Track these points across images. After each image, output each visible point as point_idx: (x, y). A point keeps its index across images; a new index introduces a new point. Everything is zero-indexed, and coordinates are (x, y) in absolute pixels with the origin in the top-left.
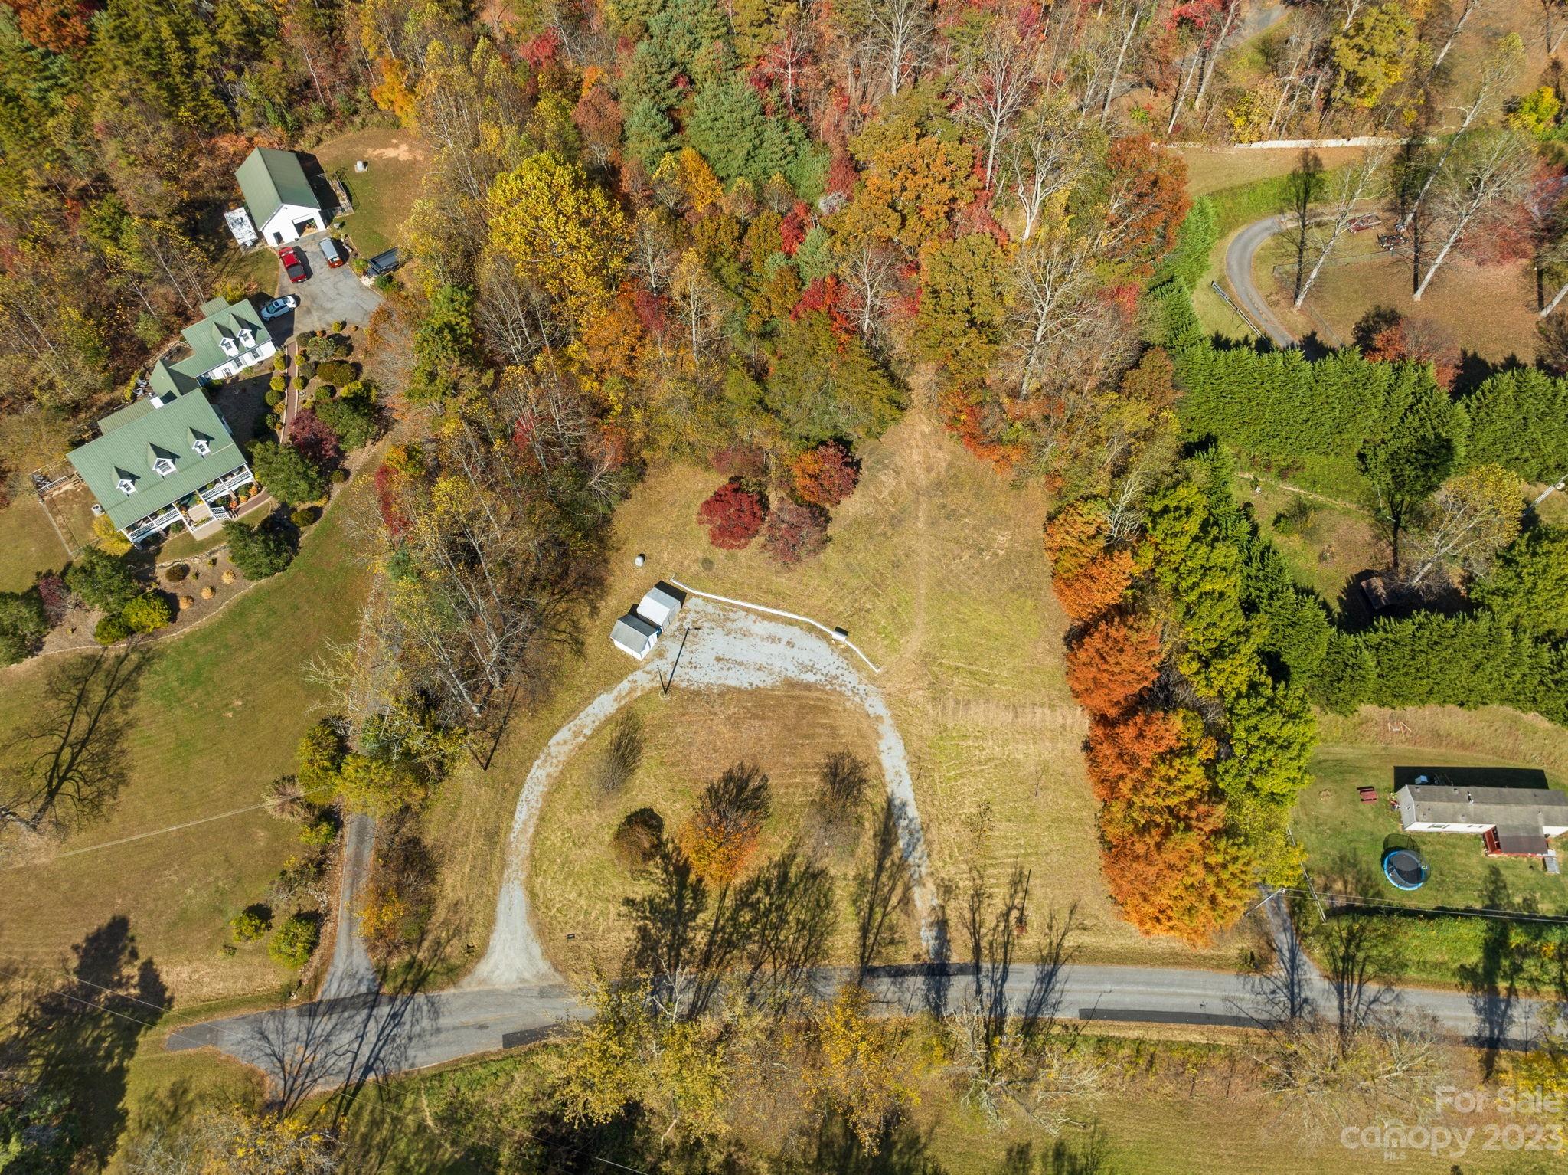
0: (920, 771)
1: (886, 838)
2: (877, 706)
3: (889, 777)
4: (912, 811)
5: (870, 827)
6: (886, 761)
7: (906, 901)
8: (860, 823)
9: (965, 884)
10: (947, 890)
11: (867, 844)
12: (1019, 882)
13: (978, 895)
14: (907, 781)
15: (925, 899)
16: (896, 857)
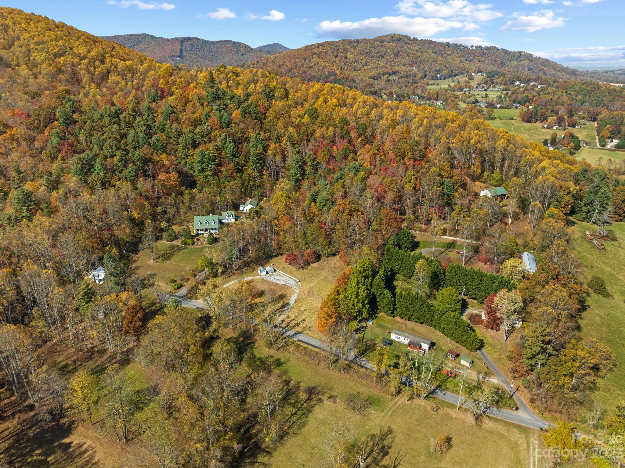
0: (297, 301)
1: (283, 306)
2: (297, 291)
3: (291, 300)
4: (291, 305)
5: (282, 303)
6: (292, 298)
7: (280, 315)
8: (280, 302)
9: (293, 318)
10: (288, 317)
11: (279, 305)
12: (303, 321)
13: (294, 320)
14: (294, 301)
15: (283, 317)
16: (283, 309)
